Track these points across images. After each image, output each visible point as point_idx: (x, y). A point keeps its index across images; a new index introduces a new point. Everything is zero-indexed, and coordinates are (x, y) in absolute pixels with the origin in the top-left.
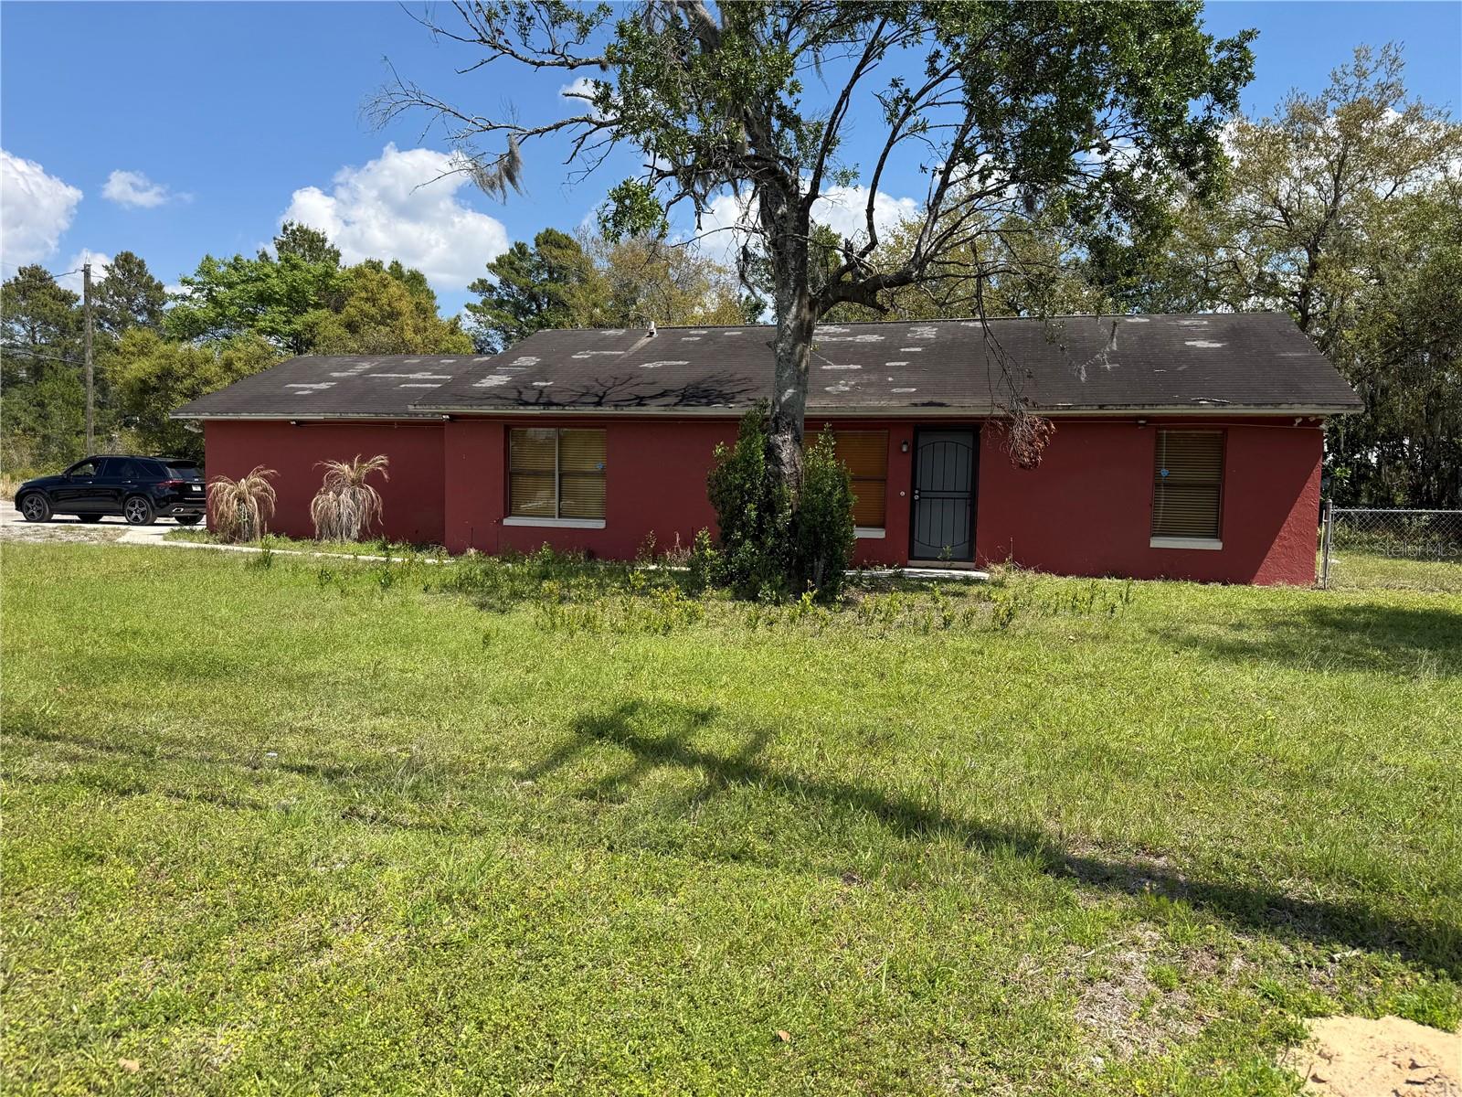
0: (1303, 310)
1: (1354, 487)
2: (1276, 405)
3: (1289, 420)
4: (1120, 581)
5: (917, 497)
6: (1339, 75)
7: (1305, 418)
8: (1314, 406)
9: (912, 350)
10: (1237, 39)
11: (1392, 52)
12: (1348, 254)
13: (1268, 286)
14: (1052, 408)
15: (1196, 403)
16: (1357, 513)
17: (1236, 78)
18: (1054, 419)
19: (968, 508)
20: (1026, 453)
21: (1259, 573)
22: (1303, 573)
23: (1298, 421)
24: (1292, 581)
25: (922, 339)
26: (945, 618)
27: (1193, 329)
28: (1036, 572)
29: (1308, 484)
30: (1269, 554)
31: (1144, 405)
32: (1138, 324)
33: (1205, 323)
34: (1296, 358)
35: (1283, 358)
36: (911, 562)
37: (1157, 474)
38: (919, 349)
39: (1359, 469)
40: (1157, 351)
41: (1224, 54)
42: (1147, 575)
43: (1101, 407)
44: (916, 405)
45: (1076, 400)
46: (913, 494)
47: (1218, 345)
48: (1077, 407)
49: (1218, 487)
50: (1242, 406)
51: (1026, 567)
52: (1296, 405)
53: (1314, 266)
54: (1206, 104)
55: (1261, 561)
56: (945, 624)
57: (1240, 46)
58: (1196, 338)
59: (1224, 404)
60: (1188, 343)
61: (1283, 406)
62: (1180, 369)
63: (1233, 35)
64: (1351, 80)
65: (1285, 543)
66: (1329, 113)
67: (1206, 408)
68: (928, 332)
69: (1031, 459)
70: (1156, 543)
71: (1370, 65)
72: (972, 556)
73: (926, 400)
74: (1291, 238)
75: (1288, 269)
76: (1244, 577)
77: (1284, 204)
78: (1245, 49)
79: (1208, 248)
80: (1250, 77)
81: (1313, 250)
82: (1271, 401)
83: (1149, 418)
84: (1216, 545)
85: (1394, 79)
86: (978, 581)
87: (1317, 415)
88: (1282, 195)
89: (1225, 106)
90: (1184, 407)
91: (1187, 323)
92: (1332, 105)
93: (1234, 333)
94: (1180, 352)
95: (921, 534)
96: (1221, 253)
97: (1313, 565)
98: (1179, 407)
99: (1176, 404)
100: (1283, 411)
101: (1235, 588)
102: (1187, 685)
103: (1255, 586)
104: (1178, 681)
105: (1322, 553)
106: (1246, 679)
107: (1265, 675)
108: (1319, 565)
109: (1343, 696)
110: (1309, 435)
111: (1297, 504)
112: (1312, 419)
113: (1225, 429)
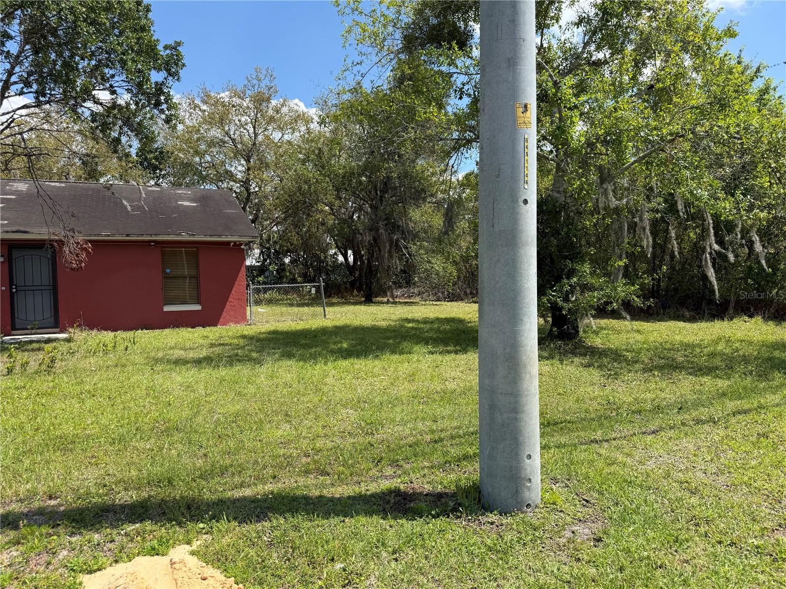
0: (248, 190)
1: (279, 275)
2: (220, 236)
3: (228, 243)
4: (148, 331)
5: (14, 290)
6: (250, 78)
7: (235, 242)
8: (237, 236)
9: (8, 197)
10: (173, 44)
11: (270, 71)
12: (264, 165)
13: (231, 176)
14: (98, 235)
15: (179, 234)
16: (263, 288)
17: (177, 64)
18: (90, 241)
19: (52, 296)
20: (74, 262)
21: (221, 320)
22: (241, 318)
23: (232, 244)
24: (237, 322)
25: (16, 191)
26: (8, 368)
28: (98, 330)
29: (240, 275)
30: (225, 310)
31: (151, 235)
32: (153, 191)
33: (190, 192)
34: (232, 213)
35: (226, 212)
36: (14, 332)
37: (164, 272)
38: (14, 197)
39: (280, 266)
40: (162, 206)
41: (168, 51)
42: (163, 327)
43: (128, 235)
44: (7, 232)
45: (113, 231)
46: (11, 289)
47: (195, 205)
48: (113, 235)
49: (196, 278)
50: (202, 236)
51: (92, 328)
52: (229, 236)
53: (249, 169)
54: (164, 76)
55: (222, 314)
56: (8, 372)
57: (175, 48)
58: (184, 200)
59: (194, 235)
60: (179, 203)
61: (223, 237)
62: (173, 216)
63: (171, 42)
64: (255, 82)
65: (232, 304)
66: (247, 96)
67: (185, 237)
68: (22, 187)
69: (77, 265)
70: (167, 309)
71: (262, 76)
72: (57, 325)
73: (14, 229)
74: (237, 154)
75: (238, 168)
76: (213, 323)
77: (232, 136)
78: (178, 50)
79: (201, 155)
80: (184, 65)
81: (248, 161)
82: (217, 234)
83: (156, 242)
84: (198, 307)
85: (272, 85)
86: (55, 340)
87: (239, 241)
88: (232, 133)
89: (174, 78)
90: (174, 236)
91: (180, 192)
92: (248, 92)
93: (204, 199)
94: (175, 207)
95: (20, 314)
96: (208, 158)
97: (246, 314)
98: (171, 236)
99: (169, 235)
100: (223, 239)
101: (208, 329)
102: (144, 388)
103: (219, 326)
104: (141, 386)
105: (249, 307)
106: (179, 379)
107: (191, 375)
108: (248, 313)
109: (222, 380)
110: (238, 251)
111: (236, 285)
112: (238, 243)
113: (198, 248)
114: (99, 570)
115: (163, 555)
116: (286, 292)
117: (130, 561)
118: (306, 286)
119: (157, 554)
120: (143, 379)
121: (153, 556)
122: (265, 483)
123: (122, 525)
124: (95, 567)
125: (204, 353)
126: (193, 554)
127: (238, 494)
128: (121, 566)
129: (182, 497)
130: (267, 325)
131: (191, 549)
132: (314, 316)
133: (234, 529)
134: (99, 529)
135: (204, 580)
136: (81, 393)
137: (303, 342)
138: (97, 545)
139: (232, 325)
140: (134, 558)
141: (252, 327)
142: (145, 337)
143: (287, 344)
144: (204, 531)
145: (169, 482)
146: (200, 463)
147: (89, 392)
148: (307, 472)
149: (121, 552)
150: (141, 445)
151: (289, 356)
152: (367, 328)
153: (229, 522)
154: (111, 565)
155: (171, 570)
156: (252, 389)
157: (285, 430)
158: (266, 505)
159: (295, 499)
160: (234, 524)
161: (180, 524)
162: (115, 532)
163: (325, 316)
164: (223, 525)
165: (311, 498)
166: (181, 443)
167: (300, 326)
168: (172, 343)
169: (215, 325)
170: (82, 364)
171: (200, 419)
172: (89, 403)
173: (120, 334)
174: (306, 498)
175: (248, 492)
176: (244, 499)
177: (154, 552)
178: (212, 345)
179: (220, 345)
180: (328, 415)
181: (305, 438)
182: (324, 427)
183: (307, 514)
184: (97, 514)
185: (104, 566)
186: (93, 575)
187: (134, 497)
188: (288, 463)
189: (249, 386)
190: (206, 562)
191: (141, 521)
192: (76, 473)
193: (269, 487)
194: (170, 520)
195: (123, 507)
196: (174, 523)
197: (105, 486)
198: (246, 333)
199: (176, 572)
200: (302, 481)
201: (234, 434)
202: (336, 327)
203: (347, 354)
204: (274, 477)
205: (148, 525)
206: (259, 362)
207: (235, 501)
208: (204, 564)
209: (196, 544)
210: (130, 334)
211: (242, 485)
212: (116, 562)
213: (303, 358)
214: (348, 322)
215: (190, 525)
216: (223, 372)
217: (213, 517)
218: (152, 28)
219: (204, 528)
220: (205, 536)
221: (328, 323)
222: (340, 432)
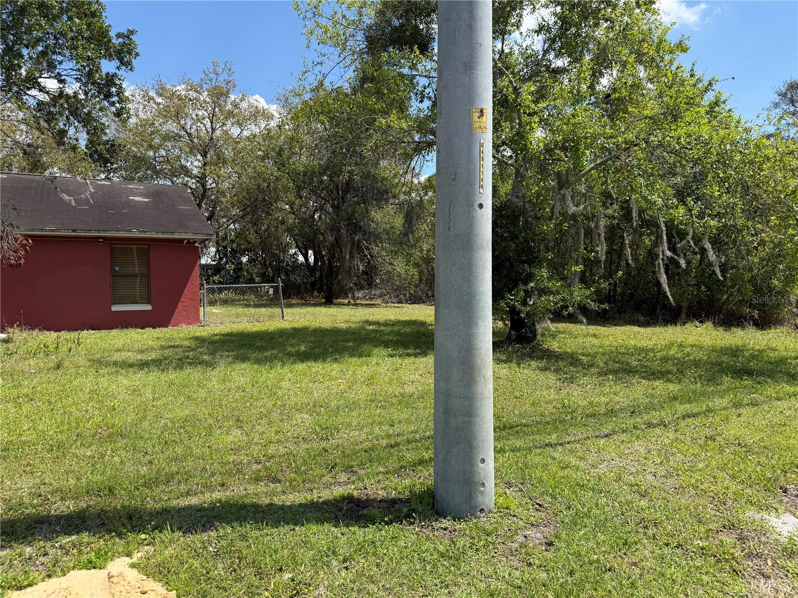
0: (204, 186)
1: (236, 274)
2: (173, 233)
3: (181, 241)
4: (94, 331)
7: (189, 240)
8: (191, 234)
10: (126, 33)
11: (228, 65)
12: (221, 160)
13: (187, 172)
14: (42, 230)
15: (130, 231)
16: (217, 287)
17: (130, 54)
18: (31, 236)
20: (12, 258)
21: (172, 321)
22: (194, 319)
23: (185, 242)
24: (189, 323)
27: (135, 190)
29: (193, 274)
30: (176, 310)
31: (100, 231)
32: (103, 185)
33: (142, 187)
34: (186, 209)
35: (179, 209)
37: (112, 270)
39: (238, 265)
40: (112, 201)
41: (121, 40)
42: (110, 327)
43: (74, 231)
45: (58, 226)
47: (147, 200)
48: (58, 230)
49: (147, 276)
50: (154, 233)
51: (33, 328)
52: (183, 234)
53: (205, 164)
54: (116, 65)
55: (173, 315)
57: (128, 37)
58: (135, 195)
59: (145, 232)
60: (130, 198)
61: (176, 234)
62: (124, 211)
63: (124, 31)
64: (212, 76)
65: (184, 304)
66: (204, 90)
67: (135, 234)
69: (16, 261)
70: (115, 308)
71: (220, 70)
74: (192, 150)
75: (194, 164)
77: (189, 130)
78: (131, 39)
79: (156, 149)
80: (137, 54)
81: (204, 155)
82: (170, 231)
83: (104, 238)
84: (148, 307)
85: (231, 79)
87: (193, 239)
88: (188, 127)
89: (127, 68)
90: (123, 232)
91: (132, 187)
92: (205, 86)
93: (157, 195)
94: (126, 202)
96: (163, 152)
97: (199, 314)
98: (121, 232)
99: (119, 231)
100: (176, 236)
101: (158, 330)
102: (87, 391)
103: (170, 327)
104: (84, 389)
105: (202, 308)
106: (125, 382)
107: (138, 378)
108: (202, 314)
109: (171, 384)
110: (192, 249)
111: (188, 284)
112: (192, 241)
113: (148, 245)
114: (30, 585)
115: (101, 569)
116: (243, 292)
117: (65, 575)
118: (264, 286)
119: (94, 568)
120: (87, 382)
121: (90, 569)
122: (213, 491)
123: (57, 537)
124: (26, 583)
125: (153, 355)
126: (133, 567)
127: (184, 502)
128: (54, 581)
129: (123, 507)
130: (222, 327)
131: (131, 561)
132: (271, 317)
133: (178, 540)
134: (31, 542)
135: (144, 593)
136: (18, 397)
137: (259, 344)
138: (29, 559)
139: (184, 326)
140: (69, 572)
141: (206, 328)
142: (91, 338)
143: (241, 346)
144: (146, 542)
145: (110, 491)
146: (144, 470)
147: (27, 396)
148: (257, 480)
149: (54, 566)
150: (81, 452)
151: (244, 359)
152: (327, 330)
153: (173, 532)
154: (43, 580)
155: (109, 584)
156: (202, 394)
157: (235, 436)
158: (213, 514)
159: (244, 507)
160: (178, 534)
161: (120, 535)
162: (49, 544)
163: (283, 317)
164: (166, 535)
165: (261, 507)
166: (124, 449)
167: (256, 327)
168: (119, 343)
169: (166, 326)
170: (20, 366)
171: (145, 425)
172: (26, 408)
173: (64, 335)
174: (255, 506)
175: (194, 501)
176: (190, 508)
177: (91, 565)
178: (163, 348)
179: (170, 347)
180: (281, 421)
181: (256, 444)
182: (277, 432)
183: (256, 523)
184: (30, 525)
185: (35, 581)
186: (23, 591)
187: (71, 508)
188: (238, 469)
189: (200, 390)
190: (147, 575)
191: (78, 533)
192: (9, 483)
193: (217, 495)
194: (109, 531)
195: (59, 518)
196: (113, 534)
197: (40, 496)
198: (198, 334)
199: (113, 585)
200: (251, 488)
201: (181, 441)
202: (295, 329)
203: (304, 357)
204: (223, 485)
205: (85, 537)
206: (210, 365)
207: (180, 510)
208: (145, 577)
209: (136, 556)
210: (74, 335)
211: (188, 494)
212: (49, 576)
213: (258, 361)
214: (307, 324)
215: (131, 536)
216: (173, 375)
217: (155, 528)
218: (104, 14)
219: (145, 539)
220: (146, 548)
221: (285, 325)
222: (293, 438)
